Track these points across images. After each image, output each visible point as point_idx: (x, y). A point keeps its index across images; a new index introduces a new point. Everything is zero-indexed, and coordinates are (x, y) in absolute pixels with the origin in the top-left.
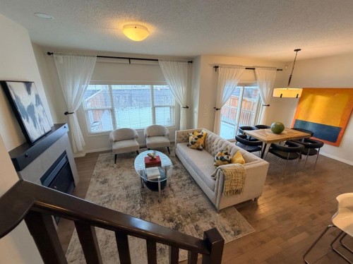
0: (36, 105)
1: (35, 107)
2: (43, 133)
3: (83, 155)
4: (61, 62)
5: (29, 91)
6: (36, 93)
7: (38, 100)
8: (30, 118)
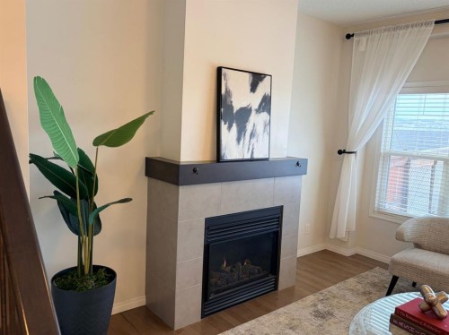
0: (258, 111)
1: (253, 113)
2: (248, 156)
3: (347, 252)
4: (362, 48)
5: (254, 88)
6: (268, 92)
7: (266, 104)
8: (234, 127)
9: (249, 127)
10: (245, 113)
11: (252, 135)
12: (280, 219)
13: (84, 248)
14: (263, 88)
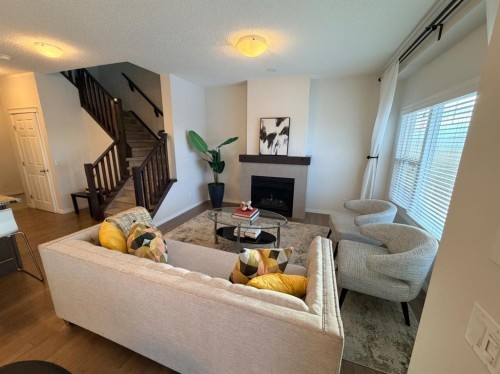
0: (281, 134)
1: (277, 135)
2: (274, 154)
5: (278, 124)
6: (287, 125)
7: (286, 131)
8: (267, 141)
9: (275, 142)
10: (273, 136)
11: (276, 145)
12: (293, 184)
13: (216, 178)
14: (284, 124)
